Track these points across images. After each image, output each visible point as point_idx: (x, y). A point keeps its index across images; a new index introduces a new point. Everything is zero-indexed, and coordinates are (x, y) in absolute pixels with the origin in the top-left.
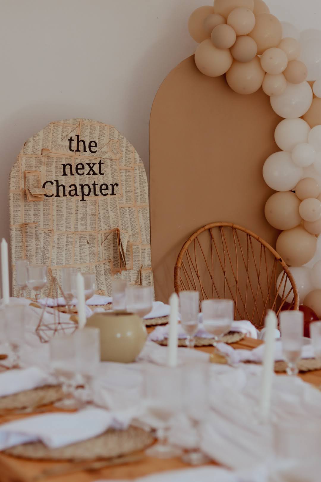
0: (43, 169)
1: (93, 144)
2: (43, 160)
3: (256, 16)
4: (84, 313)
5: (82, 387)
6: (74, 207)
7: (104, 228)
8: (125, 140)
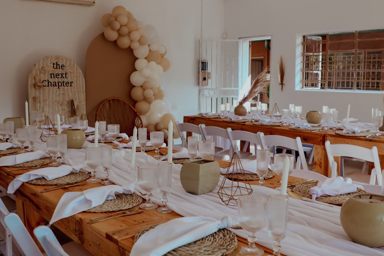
0: (42, 75)
1: (63, 66)
2: (42, 71)
3: (128, 17)
4: (60, 131)
5: (60, 158)
6: (55, 91)
7: (67, 99)
8: (76, 65)
